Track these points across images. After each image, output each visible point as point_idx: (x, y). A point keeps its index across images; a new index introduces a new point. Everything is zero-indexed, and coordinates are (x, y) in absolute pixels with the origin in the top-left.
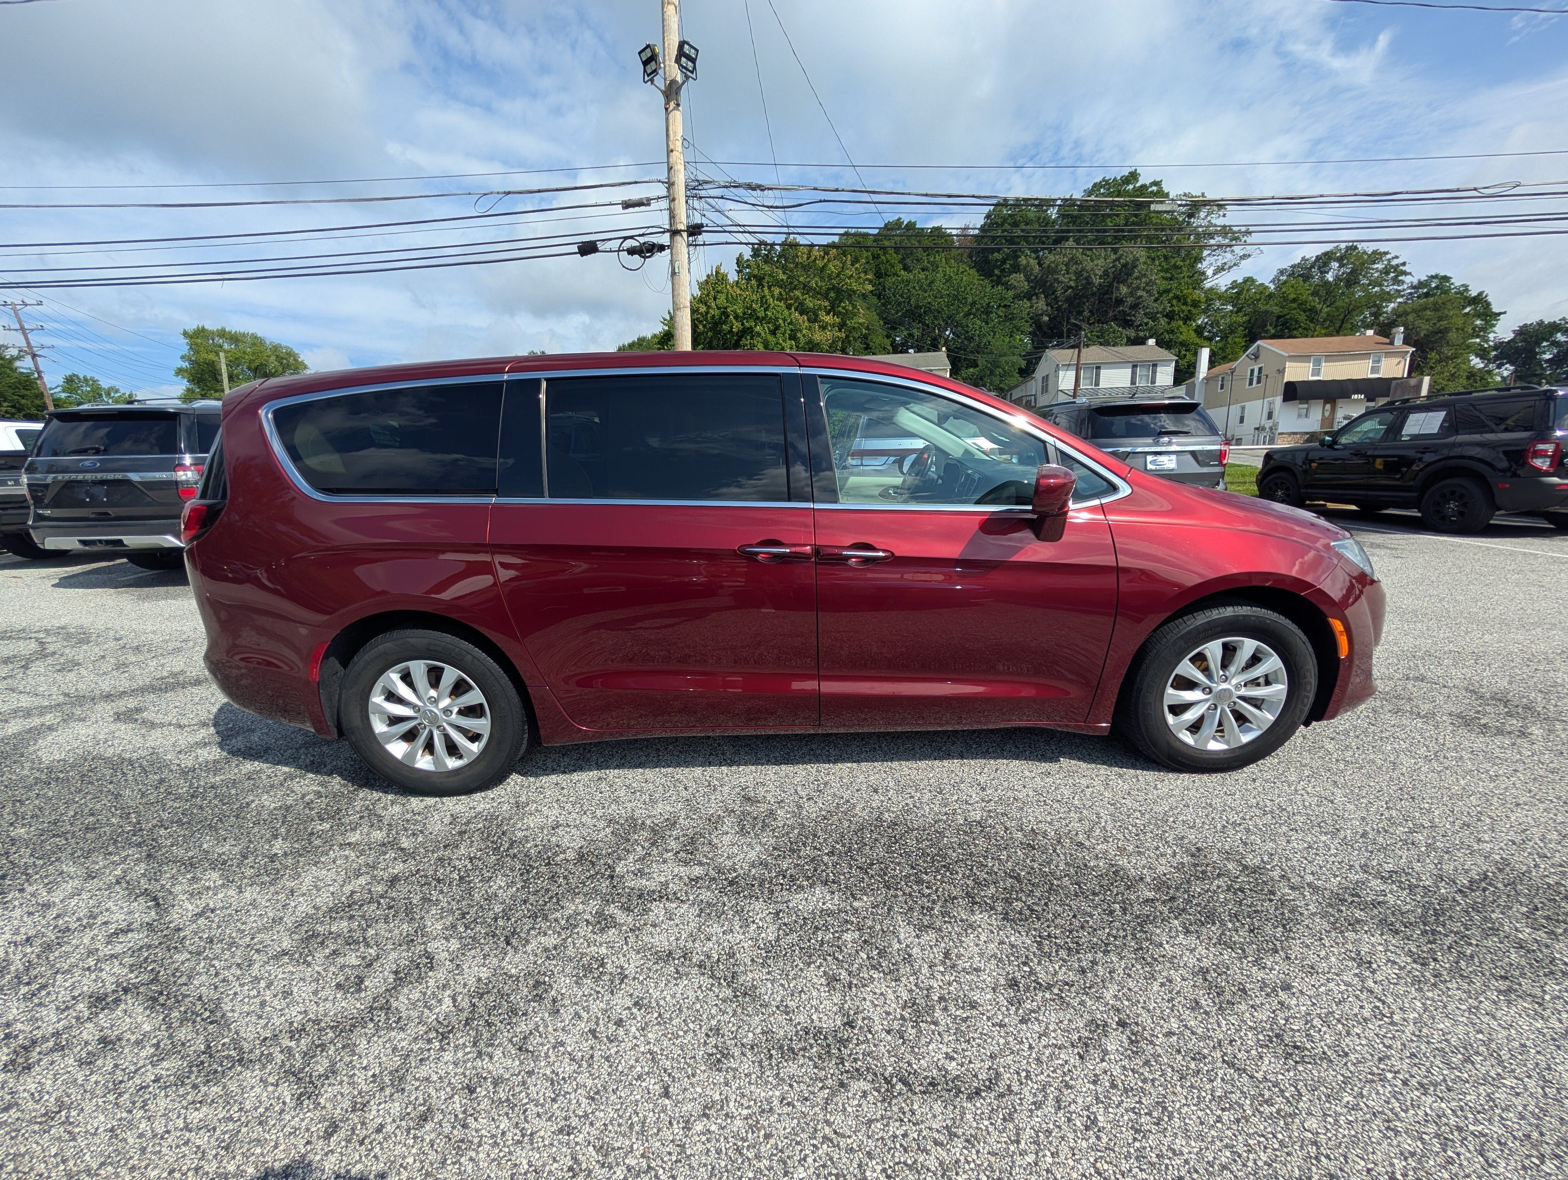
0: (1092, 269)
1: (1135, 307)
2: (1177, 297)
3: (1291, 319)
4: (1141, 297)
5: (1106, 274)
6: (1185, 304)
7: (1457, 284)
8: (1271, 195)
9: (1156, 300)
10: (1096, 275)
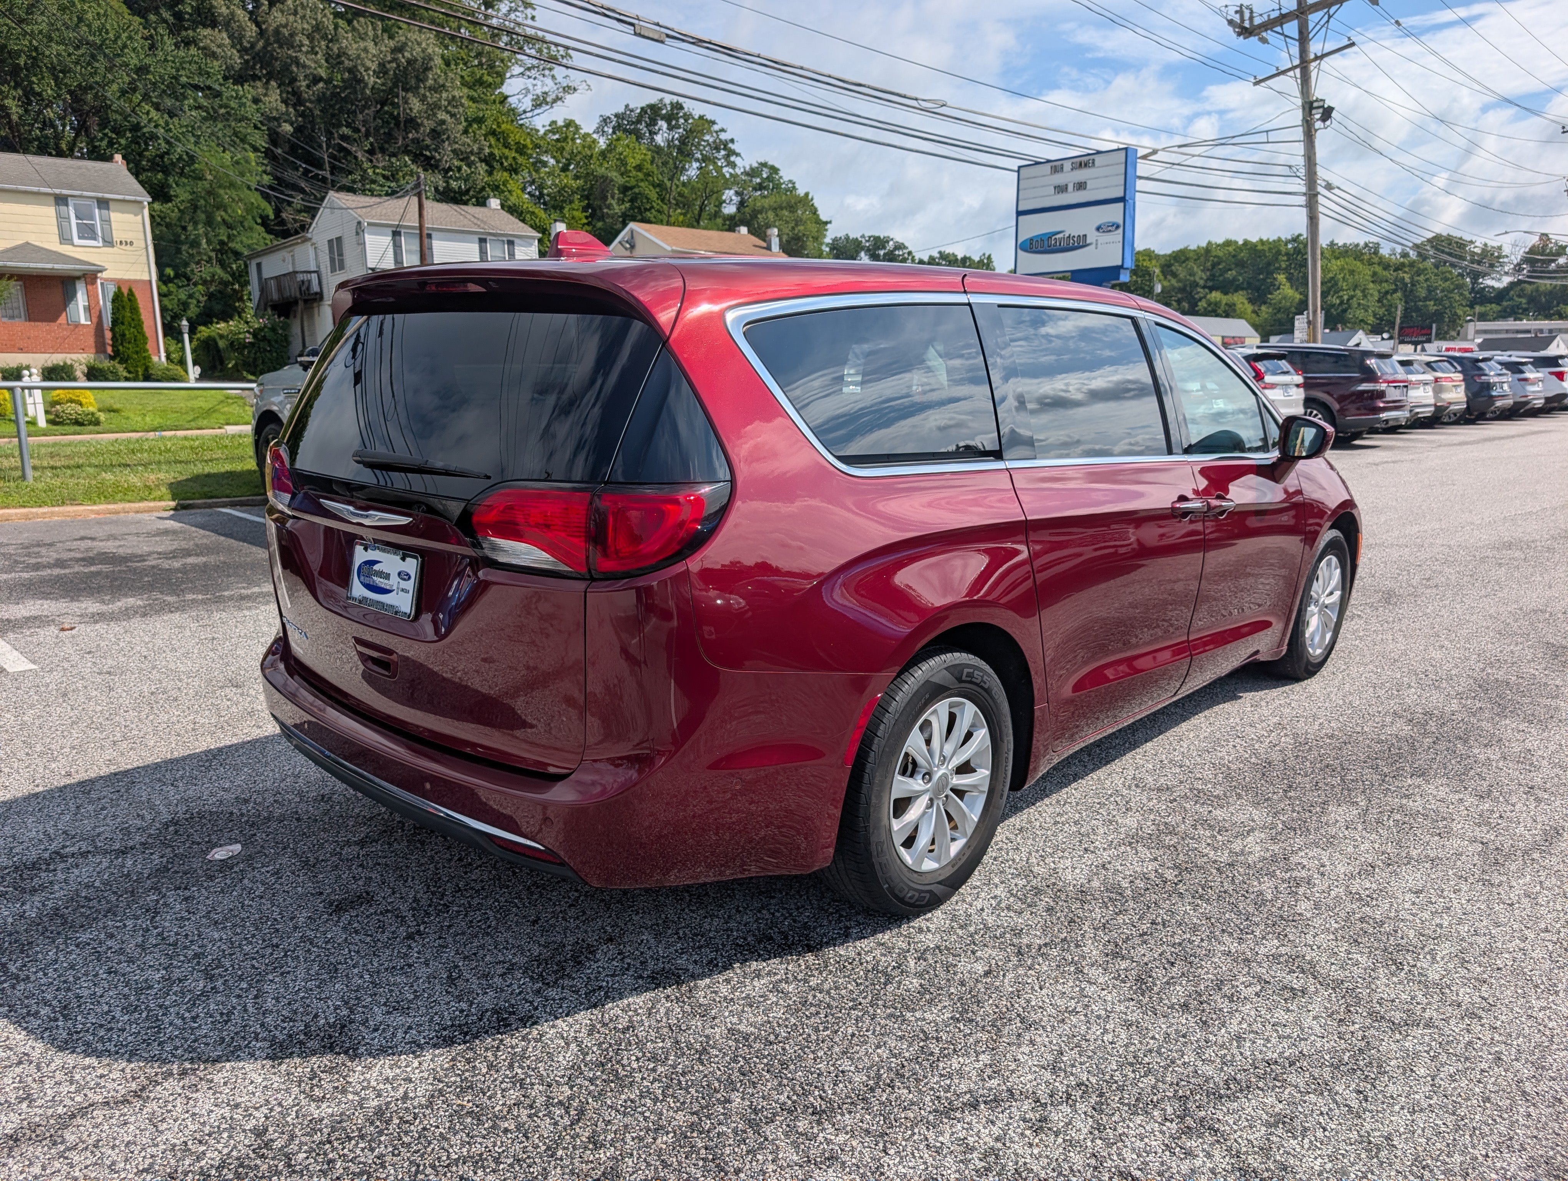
0: (358, 57)
1: (435, 134)
2: (493, 133)
3: (640, 193)
4: (443, 122)
5: (382, 70)
6: (506, 146)
7: (786, 178)
8: (756, 52)
9: (466, 132)
10: (367, 69)
